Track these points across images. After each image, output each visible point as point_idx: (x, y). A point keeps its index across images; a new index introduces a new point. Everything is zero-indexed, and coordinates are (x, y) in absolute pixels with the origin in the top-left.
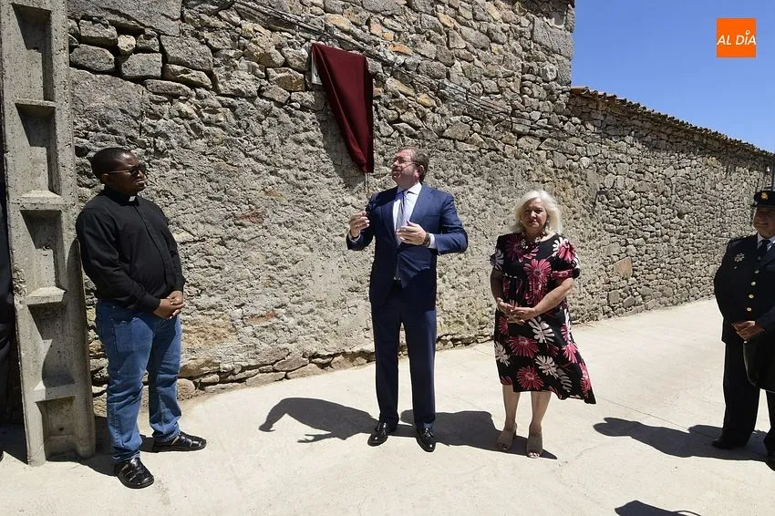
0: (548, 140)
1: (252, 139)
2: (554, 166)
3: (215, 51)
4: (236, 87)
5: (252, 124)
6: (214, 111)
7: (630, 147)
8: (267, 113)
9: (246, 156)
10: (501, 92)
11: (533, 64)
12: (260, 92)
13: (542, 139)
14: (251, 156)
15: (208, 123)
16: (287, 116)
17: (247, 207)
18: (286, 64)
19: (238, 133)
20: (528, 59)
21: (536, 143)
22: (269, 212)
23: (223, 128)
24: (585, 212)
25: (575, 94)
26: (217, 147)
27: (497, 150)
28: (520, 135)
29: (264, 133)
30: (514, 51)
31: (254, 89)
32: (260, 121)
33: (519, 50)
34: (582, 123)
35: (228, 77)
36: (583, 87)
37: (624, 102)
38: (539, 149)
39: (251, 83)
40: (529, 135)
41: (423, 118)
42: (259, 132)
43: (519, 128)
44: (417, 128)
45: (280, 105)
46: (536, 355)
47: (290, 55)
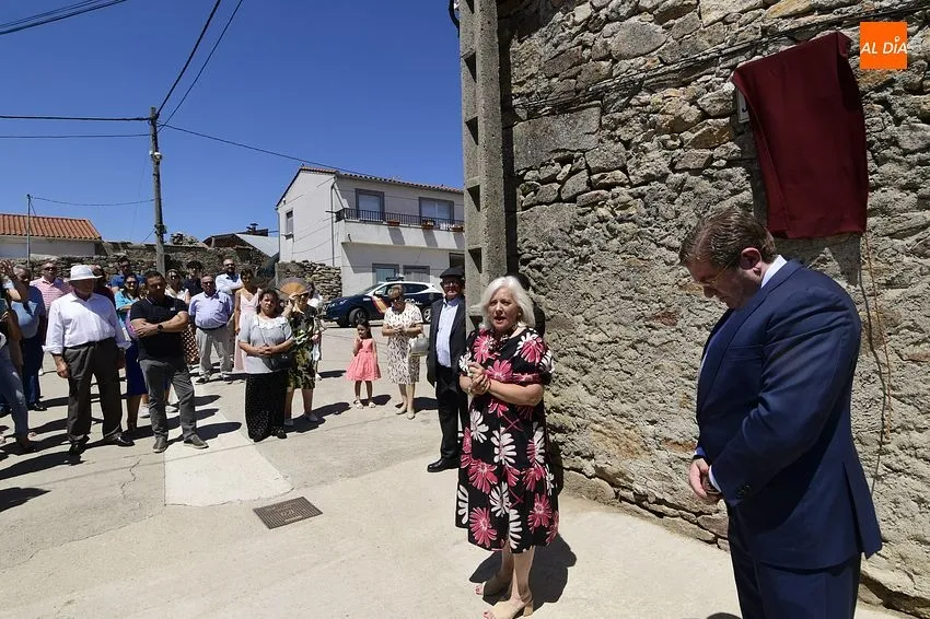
1: (663, 224)
3: (627, 144)
4: (645, 172)
5: (662, 208)
6: (625, 206)
8: (680, 187)
9: (658, 246)
12: (672, 166)
14: (663, 245)
15: (621, 221)
16: (706, 182)
17: (657, 306)
18: (705, 115)
19: (647, 222)
22: (684, 311)
23: (634, 221)
26: (628, 244)
29: (677, 214)
31: (664, 166)
32: (671, 201)
35: (638, 165)
39: (661, 160)
42: (670, 214)
45: (696, 172)
47: (706, 103)
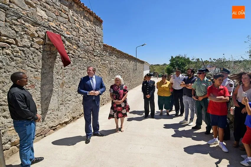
0: (100, 57)
1: (30, 61)
2: (102, 64)
3: (17, 32)
4: (24, 44)
5: (30, 56)
6: (18, 52)
7: (114, 58)
8: (34, 52)
9: (28, 66)
10: (90, 45)
11: (96, 38)
12: (31, 45)
13: (99, 57)
14: (29, 66)
15: (15, 56)
16: (40, 53)
17: (30, 83)
18: (38, 37)
19: (25, 59)
20: (95, 37)
21: (98, 58)
22: (36, 84)
23: (20, 58)
24: (108, 74)
25: (104, 45)
26: (19, 64)
27: (91, 60)
28: (95, 56)
29: (33, 59)
30: (92, 35)
31: (29, 45)
32: (32, 55)
33: (93, 34)
34: (106, 53)
35: (21, 41)
36: (106, 44)
37: (113, 48)
38: (99, 59)
39: (29, 43)
40: (97, 56)
41: (75, 52)
42: (32, 58)
43: (95, 54)
44: (73, 55)
45: (37, 49)
46: (122, 110)
47: (40, 34)
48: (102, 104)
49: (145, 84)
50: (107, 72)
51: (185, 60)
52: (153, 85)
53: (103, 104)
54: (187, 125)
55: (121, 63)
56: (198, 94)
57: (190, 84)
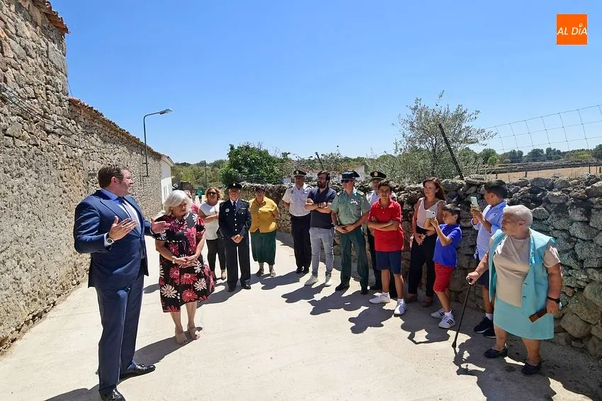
0: (63, 137)
2: (67, 157)
7: (95, 140)
10: (36, 98)
11: (49, 77)
13: (60, 136)
20: (47, 73)
21: (58, 140)
24: (85, 189)
25: (71, 102)
27: (37, 145)
28: (48, 133)
30: (40, 66)
33: (43, 65)
34: (77, 125)
36: (77, 99)
37: (96, 111)
38: (59, 144)
40: (53, 132)
43: (48, 127)
46: (195, 282)
48: (75, 282)
49: (228, 210)
50: (81, 184)
51: (260, 153)
52: (246, 210)
53: (78, 283)
54: (323, 286)
55: (111, 156)
56: (345, 220)
57: (325, 203)
